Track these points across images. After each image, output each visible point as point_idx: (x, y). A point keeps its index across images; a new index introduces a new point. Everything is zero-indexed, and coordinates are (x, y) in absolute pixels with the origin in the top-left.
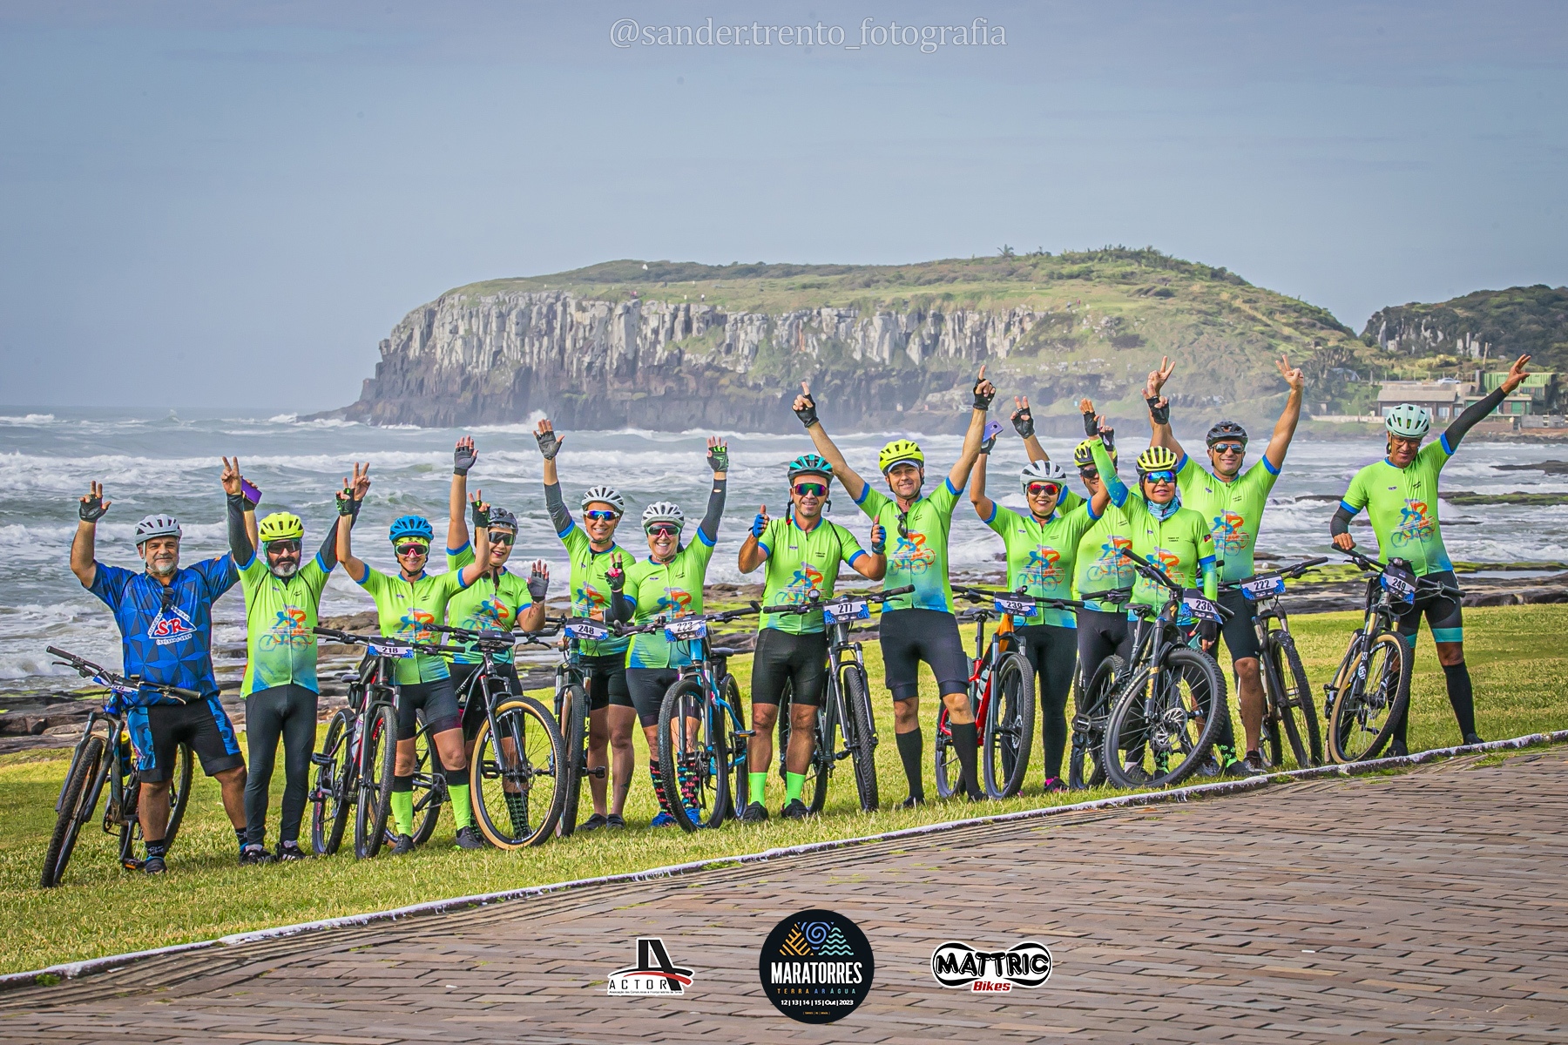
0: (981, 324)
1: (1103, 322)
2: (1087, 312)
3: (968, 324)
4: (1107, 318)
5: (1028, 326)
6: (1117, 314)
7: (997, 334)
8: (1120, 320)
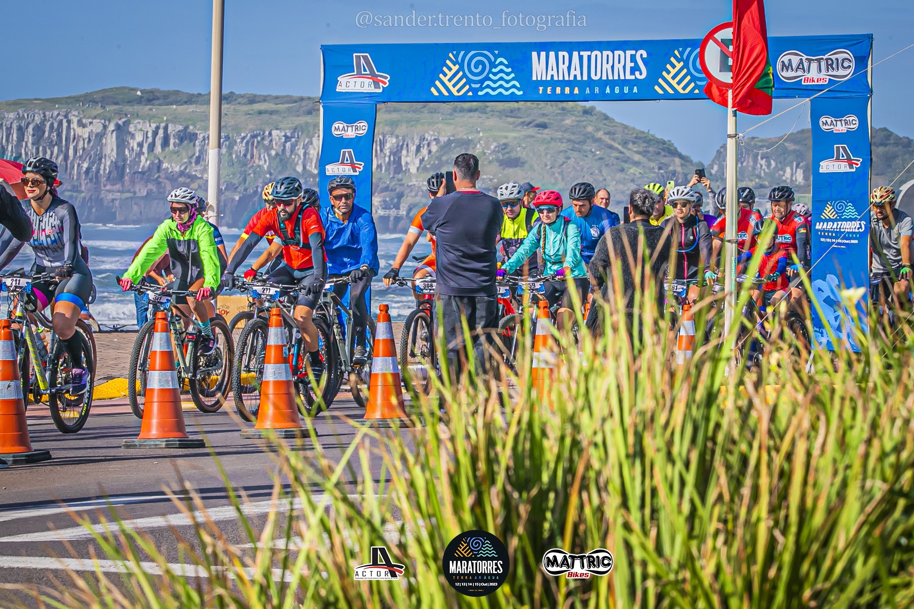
0: (398, 146)
1: (492, 147)
2: (480, 139)
3: (388, 145)
4: (495, 144)
5: (434, 148)
6: (504, 141)
7: (410, 154)
8: (506, 145)
